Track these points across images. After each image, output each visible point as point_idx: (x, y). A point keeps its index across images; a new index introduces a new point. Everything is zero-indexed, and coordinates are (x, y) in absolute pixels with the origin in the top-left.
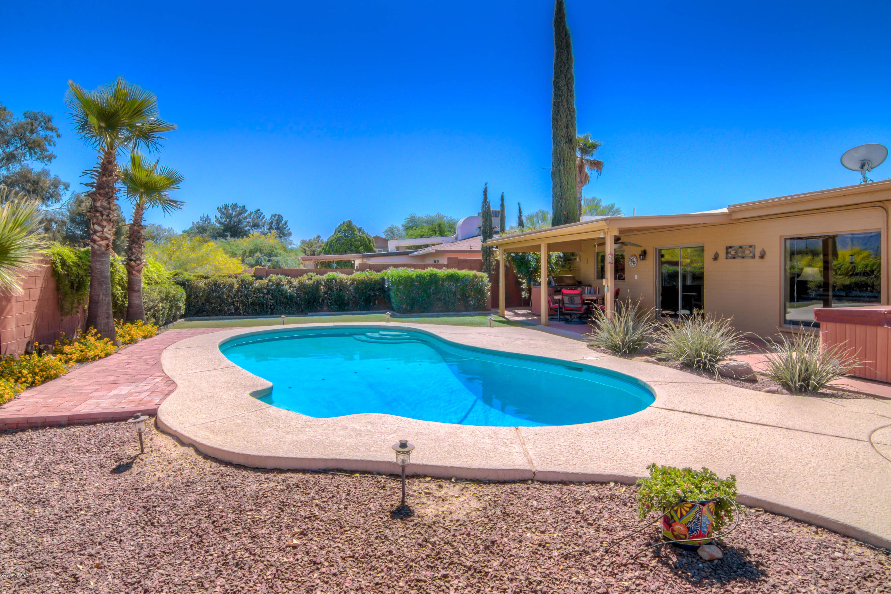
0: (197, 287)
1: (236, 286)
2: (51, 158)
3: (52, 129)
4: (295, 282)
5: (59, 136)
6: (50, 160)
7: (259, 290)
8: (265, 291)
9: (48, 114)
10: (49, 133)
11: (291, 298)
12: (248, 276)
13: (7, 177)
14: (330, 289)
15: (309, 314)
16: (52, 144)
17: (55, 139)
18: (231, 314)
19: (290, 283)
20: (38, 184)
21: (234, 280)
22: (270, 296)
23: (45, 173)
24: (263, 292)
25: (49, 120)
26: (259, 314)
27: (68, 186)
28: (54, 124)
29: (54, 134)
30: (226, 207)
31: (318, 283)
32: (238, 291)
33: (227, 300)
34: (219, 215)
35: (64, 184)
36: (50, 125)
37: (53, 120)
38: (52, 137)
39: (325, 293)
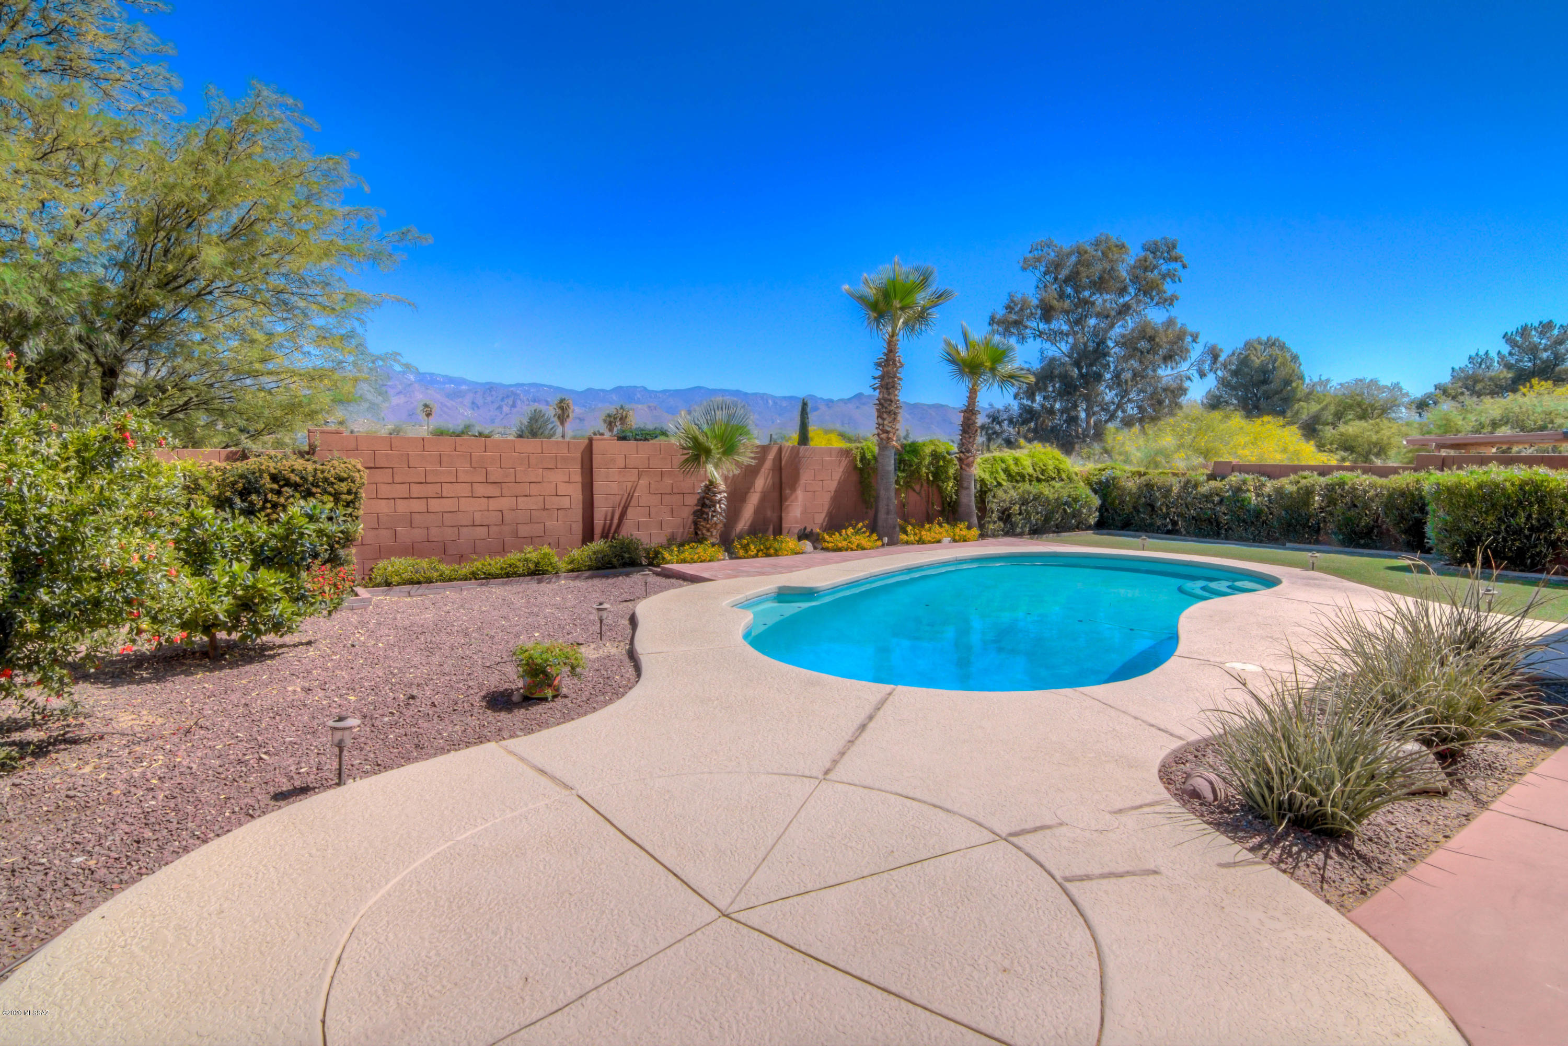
0: (1123, 489)
1: (1175, 490)
2: (1170, 301)
3: (1176, 259)
4: (1269, 486)
5: (1184, 267)
6: (1171, 304)
7: (1207, 497)
8: (1216, 499)
9: (1171, 237)
10: (1173, 265)
11: (1258, 513)
12: (1201, 475)
13: (1123, 336)
14: (1332, 502)
15: (1288, 545)
16: (1177, 280)
17: (1181, 272)
18: (1169, 532)
19: (1259, 488)
20: (1154, 340)
21: (1174, 480)
22: (1223, 509)
23: (1170, 322)
24: (1213, 502)
25: (1174, 247)
26: (1204, 536)
27: (1197, 337)
28: (1178, 251)
29: (1178, 266)
30: (1524, 331)
31: (1308, 492)
32: (1179, 496)
33: (1161, 510)
34: (1505, 349)
35: (1192, 336)
36: (1173, 254)
37: (1178, 246)
38: (1175, 270)
39: (1322, 509)
